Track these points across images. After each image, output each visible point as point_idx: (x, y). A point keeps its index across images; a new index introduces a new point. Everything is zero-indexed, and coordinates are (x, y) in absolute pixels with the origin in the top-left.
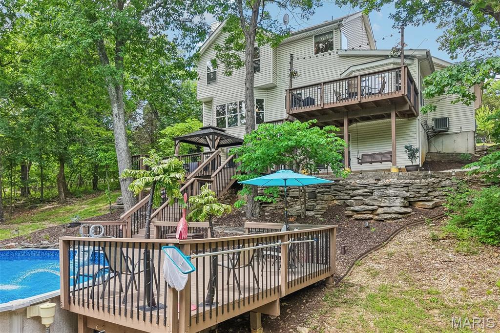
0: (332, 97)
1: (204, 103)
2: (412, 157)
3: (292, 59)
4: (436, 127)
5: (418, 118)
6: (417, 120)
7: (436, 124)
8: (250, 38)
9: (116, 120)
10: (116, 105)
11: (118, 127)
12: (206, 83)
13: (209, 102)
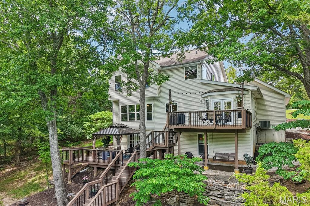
0: (196, 118)
1: (114, 101)
2: (248, 163)
3: (170, 93)
4: (262, 127)
5: (251, 129)
6: (251, 131)
7: (262, 124)
8: (143, 84)
9: (51, 138)
10: (51, 128)
11: (52, 143)
12: (115, 90)
13: (117, 102)
